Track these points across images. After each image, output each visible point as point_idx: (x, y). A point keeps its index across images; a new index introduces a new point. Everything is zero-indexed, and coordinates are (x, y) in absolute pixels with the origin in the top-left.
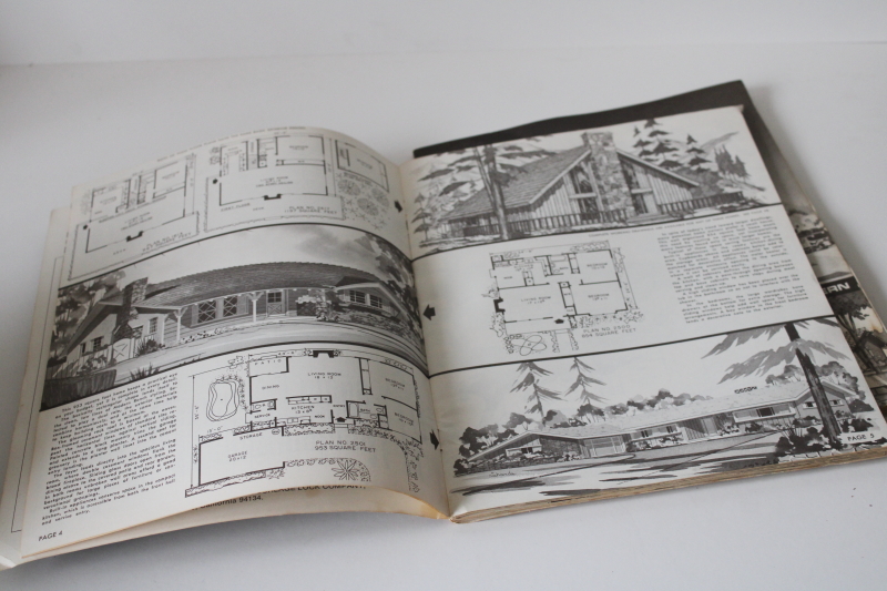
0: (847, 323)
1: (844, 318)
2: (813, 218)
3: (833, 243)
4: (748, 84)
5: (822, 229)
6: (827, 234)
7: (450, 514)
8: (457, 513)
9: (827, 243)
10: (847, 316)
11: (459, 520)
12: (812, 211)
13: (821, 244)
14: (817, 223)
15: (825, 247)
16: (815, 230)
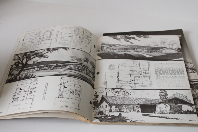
0: (196, 92)
1: (195, 90)
2: (193, 65)
3: (196, 72)
4: (183, 31)
5: (194, 68)
6: (195, 69)
7: (92, 122)
8: (93, 122)
9: (195, 71)
10: (196, 90)
11: (93, 123)
12: (193, 63)
13: (193, 72)
14: (193, 66)
15: (194, 72)
16: (192, 68)
